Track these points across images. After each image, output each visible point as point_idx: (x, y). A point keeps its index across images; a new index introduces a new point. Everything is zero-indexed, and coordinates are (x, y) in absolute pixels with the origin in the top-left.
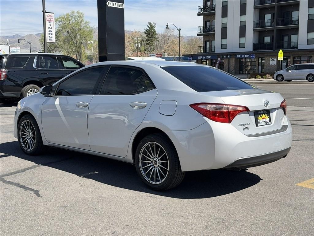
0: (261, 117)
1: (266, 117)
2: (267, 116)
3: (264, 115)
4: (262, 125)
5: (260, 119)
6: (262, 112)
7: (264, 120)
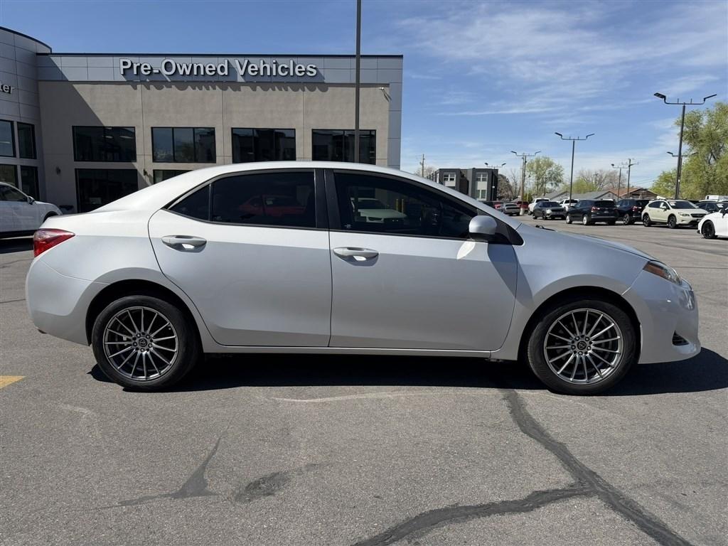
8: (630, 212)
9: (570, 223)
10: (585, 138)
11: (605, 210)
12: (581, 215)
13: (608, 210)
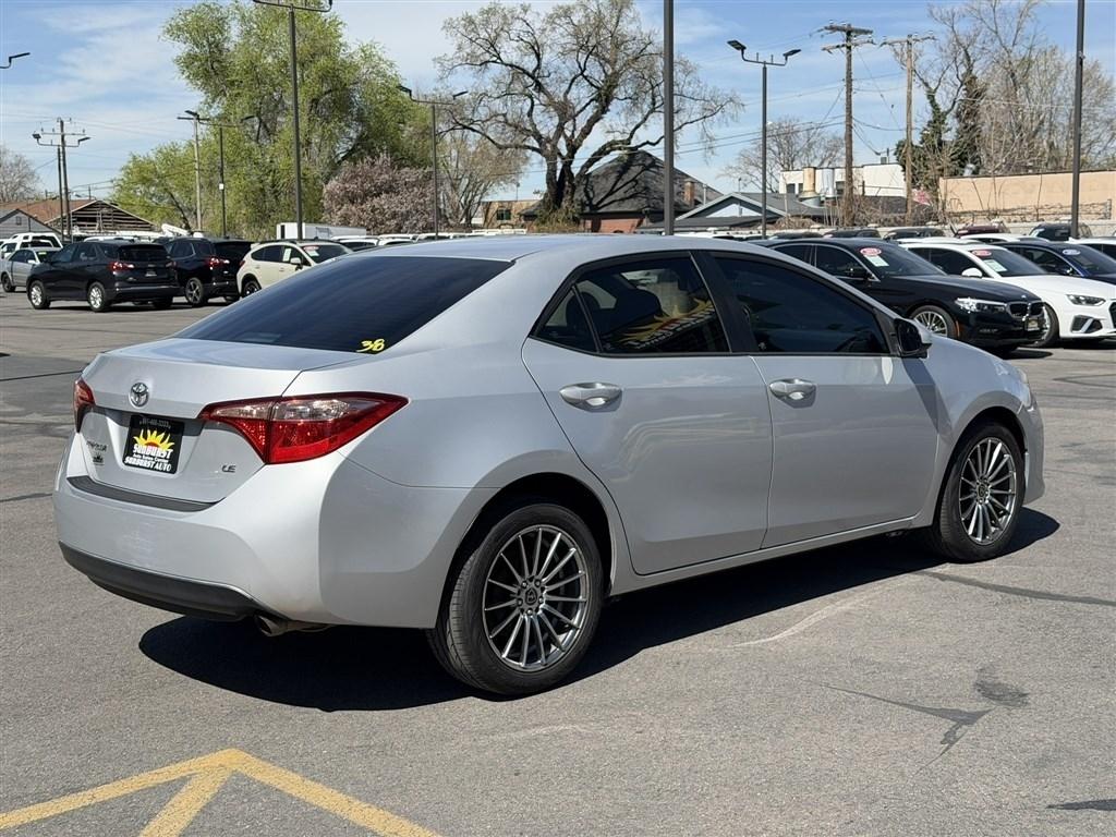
0: (145, 437)
1: (162, 442)
2: (169, 441)
3: (158, 435)
4: (139, 466)
5: (141, 445)
6: (153, 422)
7: (152, 451)
8: (204, 274)
9: (45, 305)
10: (8, 64)
11: (145, 270)
12: (83, 285)
13: (154, 269)
